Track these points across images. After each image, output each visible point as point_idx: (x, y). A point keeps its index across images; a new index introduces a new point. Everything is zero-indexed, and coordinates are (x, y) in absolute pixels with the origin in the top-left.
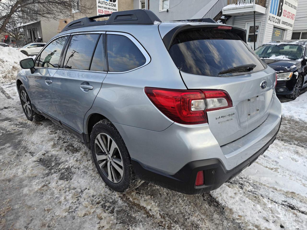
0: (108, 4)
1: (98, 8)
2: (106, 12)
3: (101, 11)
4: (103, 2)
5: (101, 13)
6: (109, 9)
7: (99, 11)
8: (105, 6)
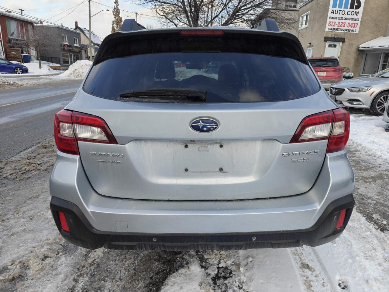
0: (346, 13)
1: (329, 20)
2: (341, 24)
3: (333, 24)
4: (339, 12)
5: (332, 26)
6: (346, 19)
7: (329, 24)
8: (341, 16)
